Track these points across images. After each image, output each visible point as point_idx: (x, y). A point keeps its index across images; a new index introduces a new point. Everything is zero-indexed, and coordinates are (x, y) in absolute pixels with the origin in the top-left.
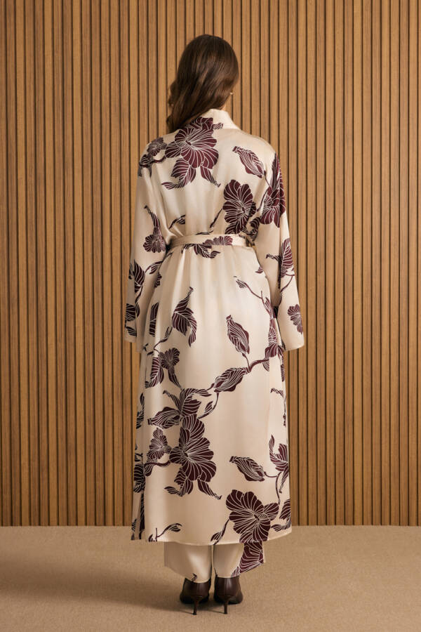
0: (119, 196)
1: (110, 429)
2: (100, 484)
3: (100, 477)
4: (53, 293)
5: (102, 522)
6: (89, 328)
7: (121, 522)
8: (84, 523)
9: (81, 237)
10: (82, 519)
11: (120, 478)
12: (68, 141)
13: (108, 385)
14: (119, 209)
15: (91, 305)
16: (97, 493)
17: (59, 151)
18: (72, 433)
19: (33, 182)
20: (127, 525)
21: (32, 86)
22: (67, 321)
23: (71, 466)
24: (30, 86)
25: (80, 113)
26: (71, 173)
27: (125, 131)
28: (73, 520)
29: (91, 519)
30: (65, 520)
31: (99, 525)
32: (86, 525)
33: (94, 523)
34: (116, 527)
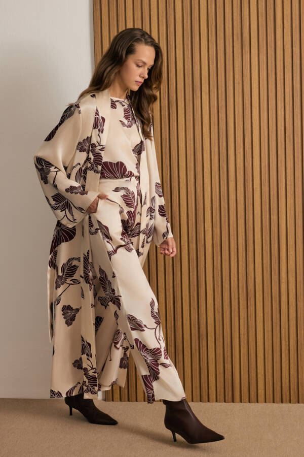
0: (241, 114)
1: (237, 319)
2: (228, 366)
3: (228, 360)
4: (185, 201)
5: (230, 399)
6: (217, 231)
7: (247, 400)
8: (215, 400)
9: (209, 152)
10: (213, 396)
11: (246, 361)
12: (197, 67)
13: (234, 281)
14: (242, 126)
15: (218, 211)
16: (226, 375)
17: (189, 77)
18: (203, 322)
19: (167, 104)
20: (252, 403)
21: (164, 20)
22: (198, 225)
23: (204, 350)
24: (162, 20)
25: (206, 43)
26: (199, 95)
27: (247, 57)
28: (205, 397)
29: (221, 397)
30: (199, 398)
31: (228, 402)
32: (217, 401)
33: (223, 400)
34: (242, 403)
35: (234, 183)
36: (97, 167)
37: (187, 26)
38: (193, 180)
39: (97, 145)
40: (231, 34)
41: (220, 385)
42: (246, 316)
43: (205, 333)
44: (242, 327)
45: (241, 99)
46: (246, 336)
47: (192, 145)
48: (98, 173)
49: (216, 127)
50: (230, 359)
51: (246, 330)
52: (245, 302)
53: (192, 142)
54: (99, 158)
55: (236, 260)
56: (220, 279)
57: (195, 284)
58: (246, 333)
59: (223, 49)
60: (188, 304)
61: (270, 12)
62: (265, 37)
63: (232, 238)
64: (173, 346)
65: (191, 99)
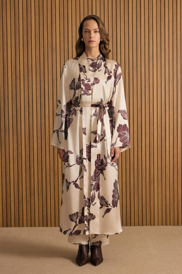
1: (49, 185)
2: (45, 209)
4: (24, 126)
5: (46, 225)
6: (39, 141)
7: (54, 225)
14: (52, 90)
15: (40, 132)
16: (44, 213)
17: (26, 65)
18: (32, 187)
20: (56, 227)
22: (30, 138)
24: (13, 37)
25: (35, 49)
26: (31, 74)
27: (54, 56)
28: (33, 224)
29: (41, 224)
30: (30, 225)
31: (45, 227)
32: (39, 226)
33: (42, 226)
34: (52, 227)
35: (48, 118)
36: (88, 92)
37: (25, 40)
38: (28, 116)
39: (85, 79)
40: (47, 44)
41: (41, 218)
42: (53, 184)
43: (33, 193)
44: (51, 190)
45: (51, 77)
46: (54, 194)
47: (27, 99)
48: (90, 95)
49: (39, 90)
50: (45, 205)
51: (53, 191)
52: (53, 177)
53: (27, 97)
54: (89, 86)
55: (49, 156)
56: (41, 166)
57: (29, 168)
58: (54, 192)
59: (43, 52)
60: (25, 178)
61: (66, 35)
62: (63, 47)
63: (47, 145)
64: (17, 199)
65: (27, 76)
